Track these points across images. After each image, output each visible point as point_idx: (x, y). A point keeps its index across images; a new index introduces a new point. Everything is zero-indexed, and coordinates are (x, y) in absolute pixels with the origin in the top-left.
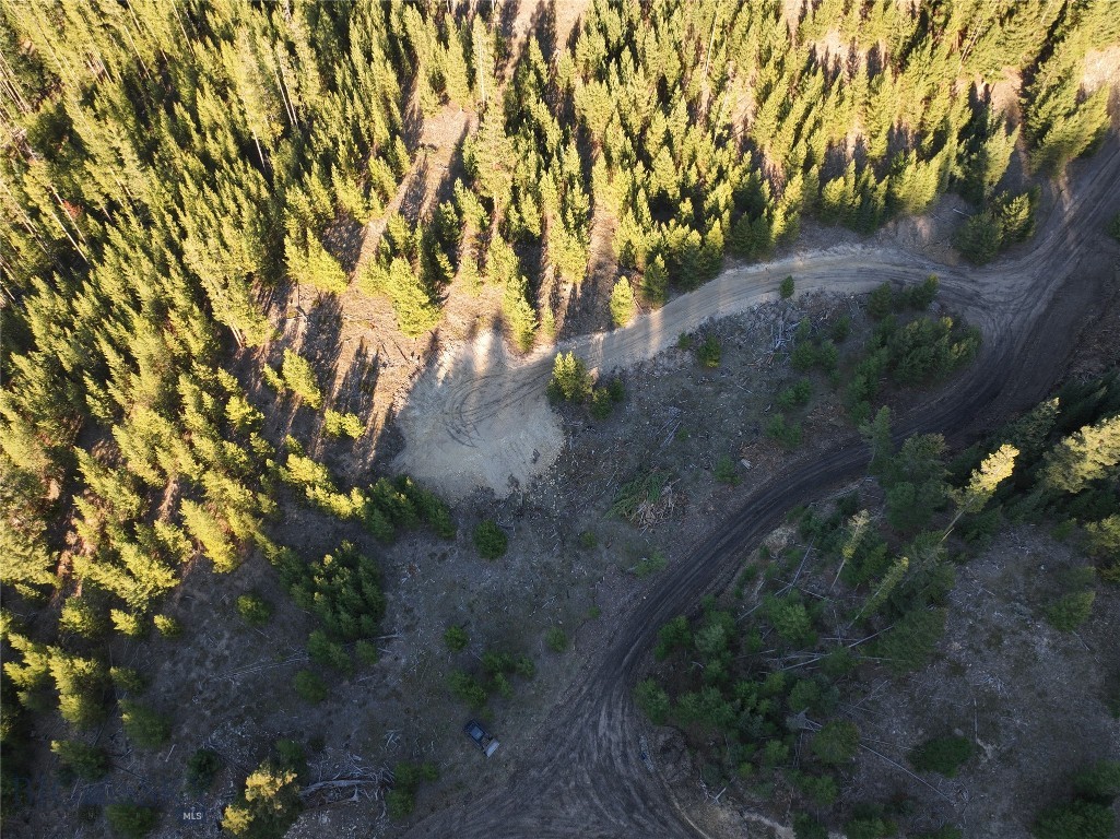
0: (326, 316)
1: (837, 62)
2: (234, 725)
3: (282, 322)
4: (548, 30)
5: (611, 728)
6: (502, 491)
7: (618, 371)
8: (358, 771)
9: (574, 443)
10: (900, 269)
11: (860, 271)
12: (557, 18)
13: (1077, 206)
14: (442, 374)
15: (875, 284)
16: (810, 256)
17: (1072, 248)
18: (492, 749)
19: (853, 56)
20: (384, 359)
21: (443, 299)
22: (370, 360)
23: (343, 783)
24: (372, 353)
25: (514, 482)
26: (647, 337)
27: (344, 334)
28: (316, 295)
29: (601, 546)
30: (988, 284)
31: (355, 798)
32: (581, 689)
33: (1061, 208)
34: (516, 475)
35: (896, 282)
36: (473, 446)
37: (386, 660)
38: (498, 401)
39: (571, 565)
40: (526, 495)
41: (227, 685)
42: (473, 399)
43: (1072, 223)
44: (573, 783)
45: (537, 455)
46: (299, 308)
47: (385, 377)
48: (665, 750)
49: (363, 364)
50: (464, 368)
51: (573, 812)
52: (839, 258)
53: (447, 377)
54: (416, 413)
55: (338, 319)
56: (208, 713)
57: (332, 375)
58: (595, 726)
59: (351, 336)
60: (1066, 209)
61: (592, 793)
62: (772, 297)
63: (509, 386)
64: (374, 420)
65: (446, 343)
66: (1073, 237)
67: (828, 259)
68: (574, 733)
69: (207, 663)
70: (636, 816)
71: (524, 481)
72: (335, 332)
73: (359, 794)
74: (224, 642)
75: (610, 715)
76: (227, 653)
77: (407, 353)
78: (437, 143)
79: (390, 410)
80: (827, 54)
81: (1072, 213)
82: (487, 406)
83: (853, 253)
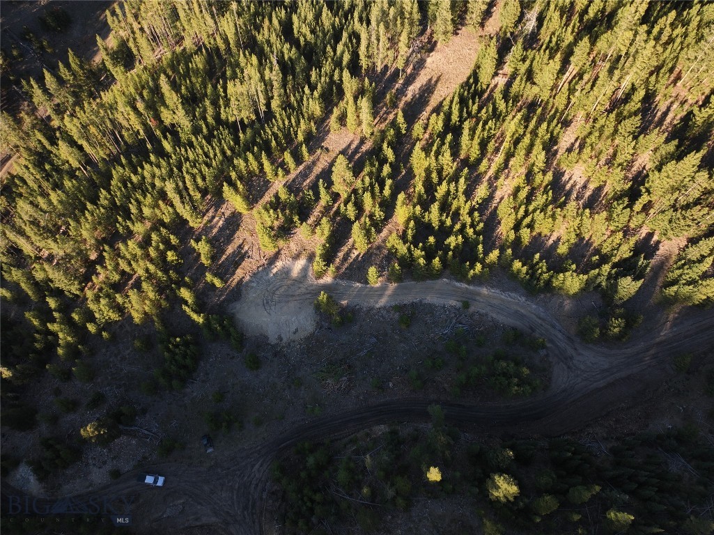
0: (234, 221)
1: (573, 186)
2: (116, 388)
3: (213, 217)
4: (426, 97)
5: (259, 471)
6: (273, 340)
7: (357, 307)
8: (155, 430)
9: (318, 332)
10: (540, 321)
11: (516, 312)
12: (435, 92)
13: (671, 335)
14: (275, 271)
15: (518, 324)
16: (493, 291)
17: (647, 359)
18: (210, 450)
19: (585, 187)
20: (250, 253)
21: (293, 234)
22: (243, 251)
23: (146, 432)
24: (246, 248)
25: (280, 339)
26: (381, 296)
27: (238, 233)
28: (234, 210)
29: (303, 388)
30: (582, 354)
31: (148, 440)
32: (258, 446)
33: (659, 332)
34: (282, 336)
35: (531, 328)
36: (269, 314)
37: (188, 390)
38: (293, 296)
39: (285, 389)
40: (283, 347)
41: (122, 370)
42: (282, 290)
43: (659, 344)
44: (230, 484)
45: (297, 330)
46: (223, 213)
47: (246, 264)
48: (273, 493)
49: (239, 252)
50: (286, 272)
51: (224, 495)
52: (510, 299)
53: (276, 273)
54: (254, 285)
55: (239, 225)
56: (109, 378)
57: (223, 252)
58: (253, 466)
59: (241, 235)
60: (662, 334)
61: (235, 492)
62: (459, 305)
63: (303, 290)
64: (232, 281)
65: (283, 257)
66: (653, 353)
67: (503, 297)
68: (244, 464)
69: (119, 357)
70: (246, 513)
71: (285, 340)
72: (234, 232)
73: (151, 439)
74: (128, 351)
75: (261, 465)
76: (127, 357)
77: (262, 255)
78: (330, 148)
79: (241, 279)
80: (570, 179)
81: (664, 338)
82: (287, 296)
83: (519, 300)
